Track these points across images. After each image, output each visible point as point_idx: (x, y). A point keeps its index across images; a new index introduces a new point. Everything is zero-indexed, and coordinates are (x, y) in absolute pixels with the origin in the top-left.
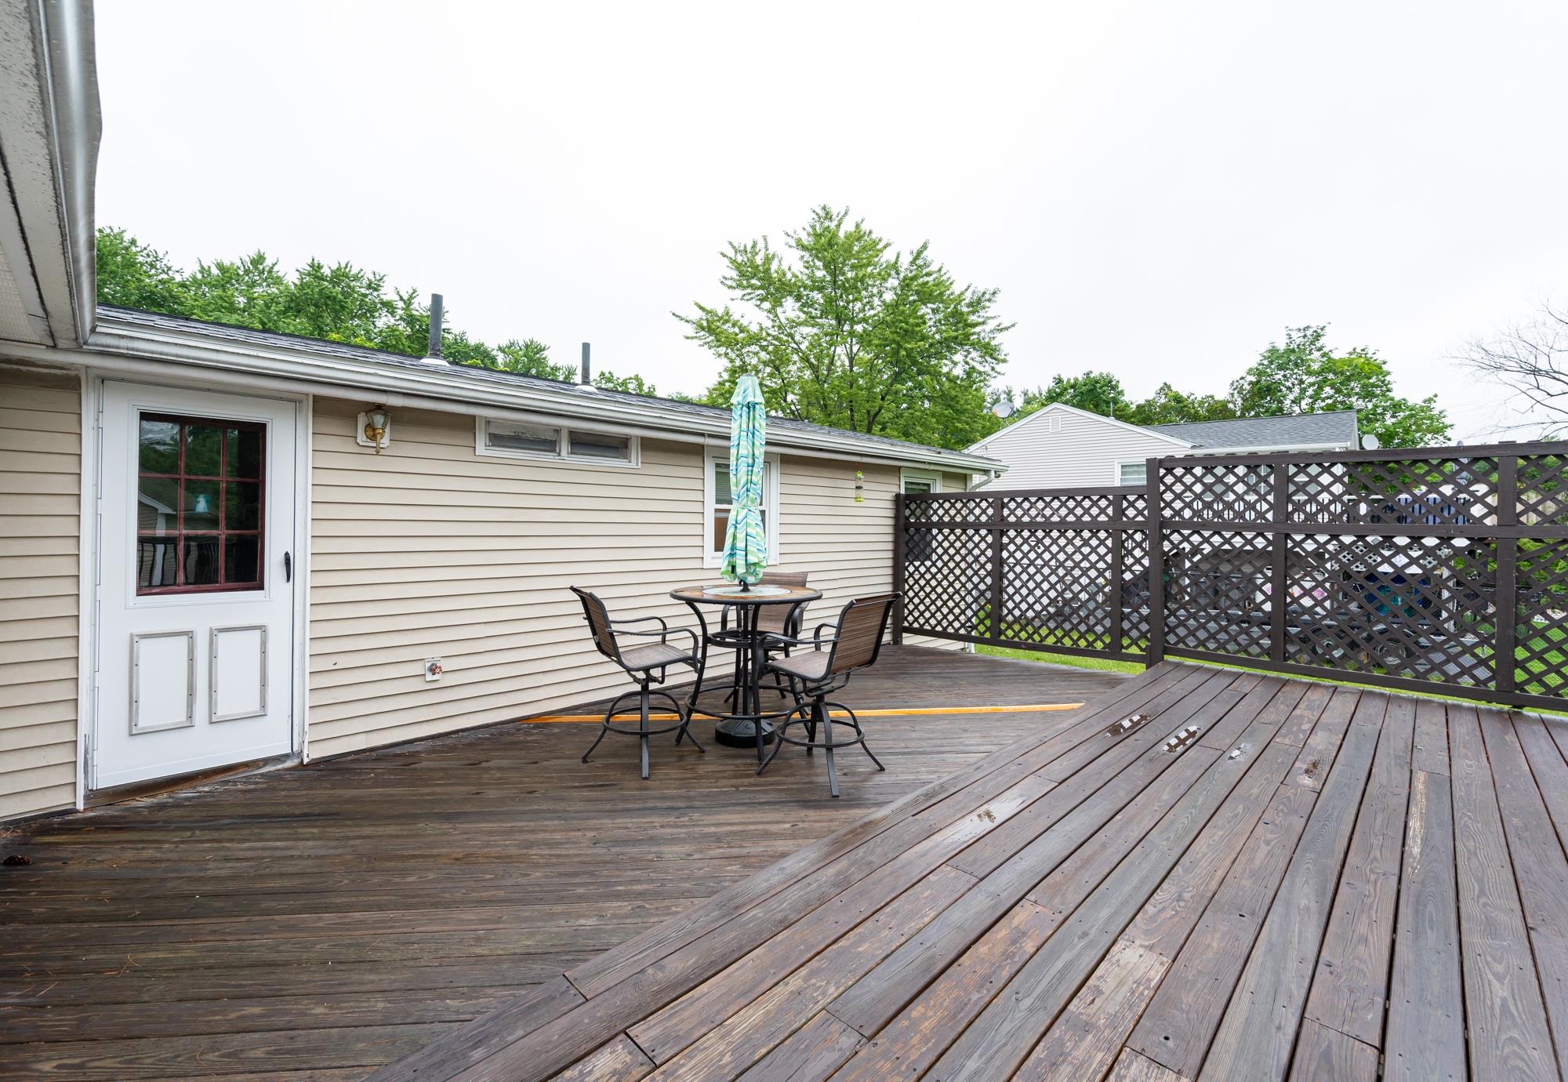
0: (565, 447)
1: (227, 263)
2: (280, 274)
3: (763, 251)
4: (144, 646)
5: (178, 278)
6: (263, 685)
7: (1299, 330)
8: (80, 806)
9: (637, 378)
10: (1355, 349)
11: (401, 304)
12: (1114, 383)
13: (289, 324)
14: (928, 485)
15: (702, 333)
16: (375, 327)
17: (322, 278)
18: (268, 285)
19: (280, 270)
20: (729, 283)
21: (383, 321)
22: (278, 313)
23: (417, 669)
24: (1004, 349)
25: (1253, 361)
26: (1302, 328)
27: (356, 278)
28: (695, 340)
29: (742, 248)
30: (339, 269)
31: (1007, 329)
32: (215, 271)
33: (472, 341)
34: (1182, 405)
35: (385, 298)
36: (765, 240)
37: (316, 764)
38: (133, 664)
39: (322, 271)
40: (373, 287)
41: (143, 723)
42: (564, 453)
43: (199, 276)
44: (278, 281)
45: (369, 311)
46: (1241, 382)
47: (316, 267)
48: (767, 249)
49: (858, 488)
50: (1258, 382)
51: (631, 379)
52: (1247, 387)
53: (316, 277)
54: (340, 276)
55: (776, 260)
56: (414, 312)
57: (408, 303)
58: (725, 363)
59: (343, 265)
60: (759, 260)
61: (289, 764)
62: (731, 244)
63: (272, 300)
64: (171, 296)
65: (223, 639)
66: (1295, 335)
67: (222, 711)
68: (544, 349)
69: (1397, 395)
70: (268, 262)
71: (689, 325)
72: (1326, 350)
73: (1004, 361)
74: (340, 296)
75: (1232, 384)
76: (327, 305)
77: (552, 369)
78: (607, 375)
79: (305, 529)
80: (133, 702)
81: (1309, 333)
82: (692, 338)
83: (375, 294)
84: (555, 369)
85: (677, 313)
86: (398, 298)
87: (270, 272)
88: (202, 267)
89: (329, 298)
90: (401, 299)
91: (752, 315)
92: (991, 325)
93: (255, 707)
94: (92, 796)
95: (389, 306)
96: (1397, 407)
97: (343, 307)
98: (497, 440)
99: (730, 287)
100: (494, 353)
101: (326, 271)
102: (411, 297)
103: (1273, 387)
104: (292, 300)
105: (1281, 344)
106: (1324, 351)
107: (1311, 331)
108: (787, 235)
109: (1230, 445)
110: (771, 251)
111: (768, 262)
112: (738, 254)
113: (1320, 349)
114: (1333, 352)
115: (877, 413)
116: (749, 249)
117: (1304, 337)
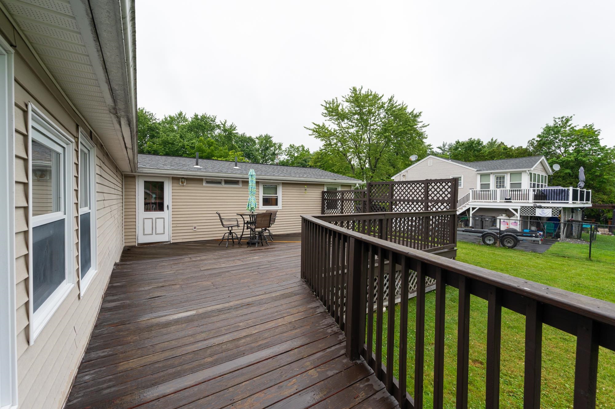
0: (223, 183)
1: (172, 116)
2: (187, 118)
3: (336, 103)
4: (145, 220)
5: (158, 122)
6: (164, 228)
7: (559, 118)
8: (137, 245)
9: (302, 146)
10: (586, 125)
11: (222, 126)
12: (481, 143)
13: (189, 135)
14: (336, 188)
15: (315, 133)
16: (215, 134)
18: (184, 122)
19: (187, 117)
20: (324, 115)
21: (217, 132)
22: (185, 132)
23: (192, 228)
24: (426, 133)
25: (540, 131)
26: (560, 117)
27: (208, 118)
28: (313, 136)
29: (329, 102)
30: (203, 116)
31: (426, 126)
32: (168, 119)
33: (248, 135)
34: (506, 151)
35: (217, 124)
36: (337, 99)
37: (173, 243)
38: (144, 223)
40: (213, 120)
41: (145, 233)
42: (223, 184)
43: (164, 120)
44: (186, 120)
45: (213, 129)
46: (533, 141)
47: (196, 116)
48: (337, 102)
49: (305, 190)
50: (540, 141)
51: (300, 146)
52: (536, 143)
53: (197, 119)
54: (204, 118)
55: (341, 105)
56: (226, 128)
57: (224, 125)
58: (324, 142)
59: (204, 115)
60: (335, 105)
61: (168, 243)
62: (325, 101)
63: (184, 127)
64: (156, 127)
65: (157, 220)
66: (557, 120)
67: (157, 232)
68: (271, 138)
69: (602, 144)
70: (184, 115)
71: (310, 131)
72: (572, 126)
73: (426, 138)
74: (204, 125)
75: (529, 142)
76: (200, 128)
77: (274, 144)
78: (292, 145)
79: (171, 201)
80: (144, 229)
81: (564, 119)
82: (312, 135)
83: (214, 123)
84: (275, 144)
85: (306, 127)
86: (221, 124)
87: (184, 117)
88: (165, 117)
89: (200, 125)
90: (222, 124)
91: (332, 126)
92: (420, 125)
93: (163, 232)
94: (138, 244)
95: (218, 126)
96: (602, 149)
97: (205, 128)
98: (208, 182)
99: (325, 116)
100: (255, 139)
101: (199, 117)
102: (225, 123)
103: (546, 142)
104: (189, 127)
105: (551, 124)
106: (571, 127)
107: (565, 118)
108: (343, 97)
109: (490, 170)
110: (339, 103)
111: (338, 106)
112: (327, 104)
113: (569, 126)
114: (575, 126)
115: (378, 159)
116: (331, 102)
117: (562, 121)
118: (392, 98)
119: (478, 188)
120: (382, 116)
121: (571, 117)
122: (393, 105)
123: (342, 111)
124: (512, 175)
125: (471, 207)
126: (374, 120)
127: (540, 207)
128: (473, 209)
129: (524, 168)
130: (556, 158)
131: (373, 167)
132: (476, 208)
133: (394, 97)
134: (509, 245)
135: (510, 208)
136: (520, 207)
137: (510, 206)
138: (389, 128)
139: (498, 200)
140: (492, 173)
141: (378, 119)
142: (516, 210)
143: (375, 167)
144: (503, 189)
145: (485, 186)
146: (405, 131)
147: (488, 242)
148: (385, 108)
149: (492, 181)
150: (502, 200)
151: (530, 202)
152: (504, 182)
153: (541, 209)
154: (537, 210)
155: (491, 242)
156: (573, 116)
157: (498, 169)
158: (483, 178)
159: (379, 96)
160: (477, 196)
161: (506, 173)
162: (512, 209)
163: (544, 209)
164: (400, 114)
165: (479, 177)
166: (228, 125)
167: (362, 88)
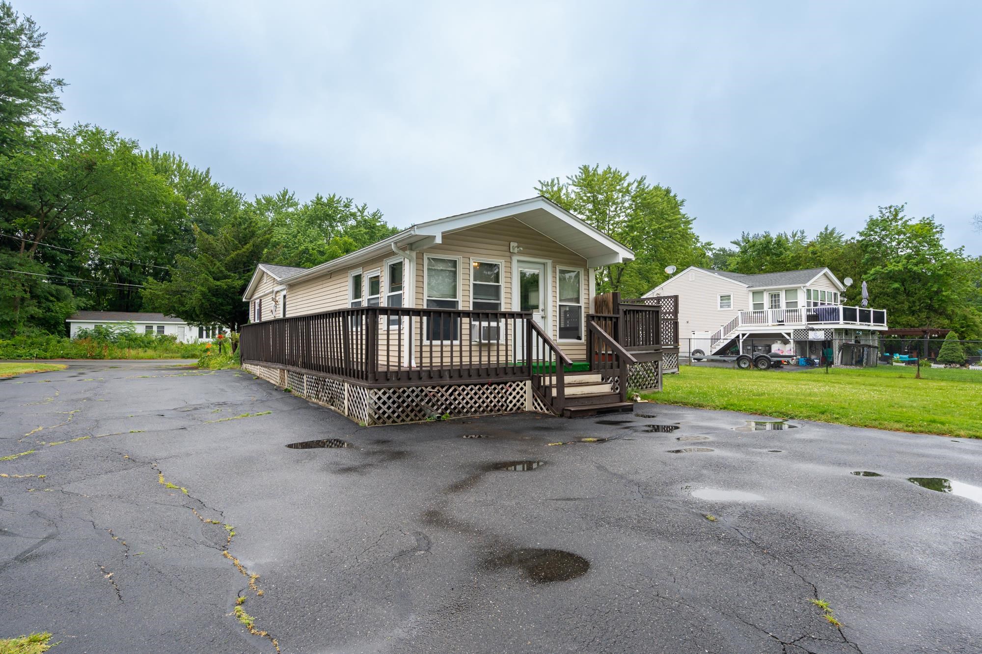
1: (268, 196)
2: (299, 201)
3: (557, 185)
7: (886, 208)
10: (924, 218)
11: (359, 213)
17: (323, 204)
18: (288, 206)
19: (298, 198)
25: (863, 226)
26: (888, 207)
27: (338, 202)
29: (546, 183)
30: (330, 198)
32: (263, 200)
35: (352, 211)
36: (558, 180)
39: (322, 200)
40: (347, 206)
45: (344, 219)
47: (319, 199)
48: (559, 184)
54: (331, 202)
55: (564, 187)
56: (366, 217)
57: (362, 212)
59: (332, 196)
60: (555, 189)
62: (540, 181)
66: (884, 211)
70: (290, 194)
74: (332, 213)
83: (348, 209)
87: (292, 199)
88: (257, 199)
89: (328, 215)
90: (359, 210)
95: (353, 215)
97: (334, 219)
101: (325, 200)
102: (364, 208)
105: (877, 216)
106: (904, 220)
107: (893, 208)
108: (568, 178)
109: (763, 286)
110: (561, 185)
111: (560, 190)
112: (544, 187)
113: (901, 219)
114: (910, 219)
115: (622, 269)
116: (550, 184)
117: (890, 211)
118: (643, 179)
119: (751, 309)
120: (626, 205)
121: (903, 206)
122: (643, 190)
123: (567, 197)
124: (787, 292)
125: (740, 333)
126: (615, 210)
127: (813, 330)
128: (743, 335)
129: (800, 283)
130: (881, 267)
131: (615, 281)
132: (746, 334)
133: (645, 178)
134: (763, 367)
135: (783, 332)
136: (793, 331)
137: (782, 330)
138: (637, 226)
139: (770, 323)
140: (765, 290)
141: (620, 209)
142: (789, 334)
143: (618, 282)
144: (778, 309)
145: (758, 306)
146: (660, 228)
147: (743, 366)
148: (632, 194)
149: (766, 300)
150: (774, 324)
151: (803, 324)
152: (779, 302)
153: (814, 332)
154: (810, 333)
155: (746, 366)
156: (905, 205)
157: (772, 285)
158: (756, 296)
159: (623, 176)
160: (747, 319)
161: (781, 290)
162: (786, 333)
163: (817, 332)
164: (654, 203)
165: (751, 295)
166: (368, 213)
167: (597, 167)
